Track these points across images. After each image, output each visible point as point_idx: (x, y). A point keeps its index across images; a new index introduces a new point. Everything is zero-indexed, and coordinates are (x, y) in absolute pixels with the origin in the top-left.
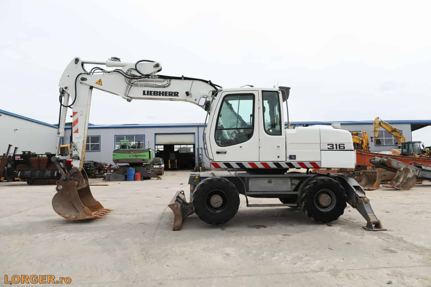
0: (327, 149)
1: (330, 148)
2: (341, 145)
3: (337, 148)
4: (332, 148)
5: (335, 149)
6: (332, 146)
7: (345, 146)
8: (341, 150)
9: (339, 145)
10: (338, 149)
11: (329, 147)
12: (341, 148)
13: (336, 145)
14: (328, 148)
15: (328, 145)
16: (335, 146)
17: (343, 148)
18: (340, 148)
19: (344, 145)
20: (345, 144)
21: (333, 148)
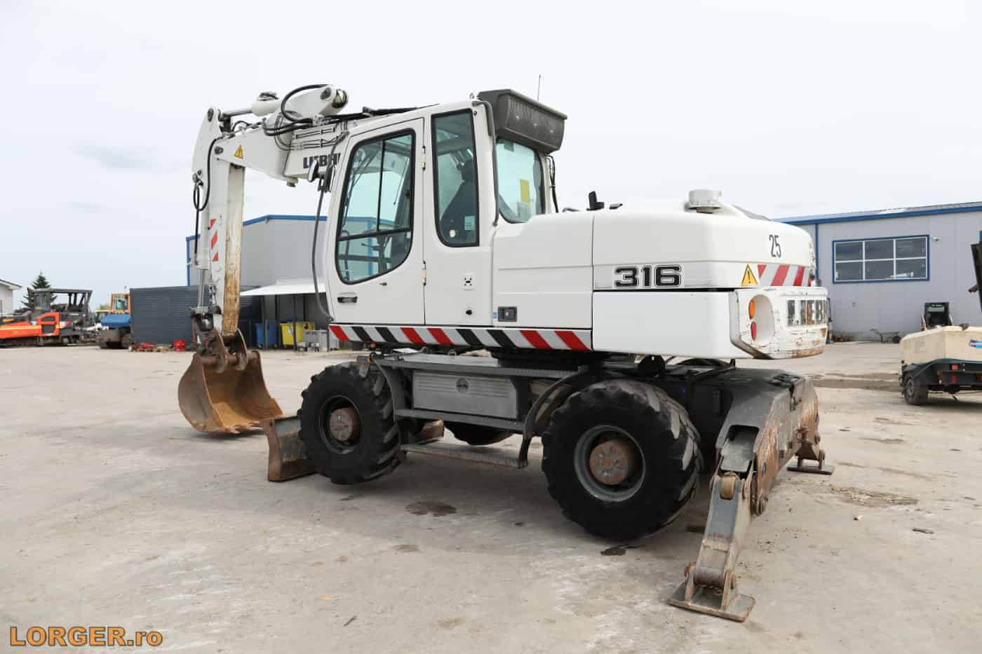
0: (614, 287)
1: (623, 281)
2: (664, 272)
3: (647, 282)
4: (630, 281)
5: (641, 285)
6: (630, 273)
7: (682, 274)
8: (662, 288)
9: (659, 270)
10: (653, 285)
11: (620, 277)
12: (664, 280)
13: (647, 270)
14: (618, 284)
15: (618, 271)
16: (641, 276)
17: (671, 280)
18: (658, 282)
19: (677, 268)
20: (682, 266)
21: (635, 283)
